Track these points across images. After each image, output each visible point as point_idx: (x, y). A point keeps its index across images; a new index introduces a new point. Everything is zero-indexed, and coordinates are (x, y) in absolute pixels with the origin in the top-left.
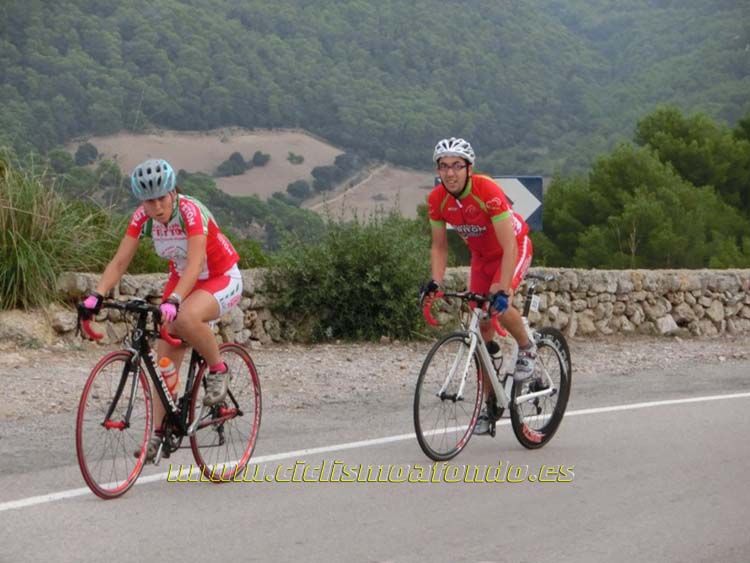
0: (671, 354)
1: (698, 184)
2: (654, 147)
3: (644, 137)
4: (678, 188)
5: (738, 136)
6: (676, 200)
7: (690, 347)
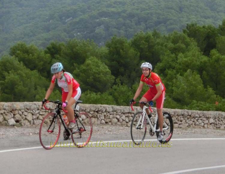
0: (12, 133)
1: (32, 69)
2: (17, 56)
3: (13, 52)
4: (25, 71)
5: (46, 52)
6: (24, 75)
7: (20, 130)
